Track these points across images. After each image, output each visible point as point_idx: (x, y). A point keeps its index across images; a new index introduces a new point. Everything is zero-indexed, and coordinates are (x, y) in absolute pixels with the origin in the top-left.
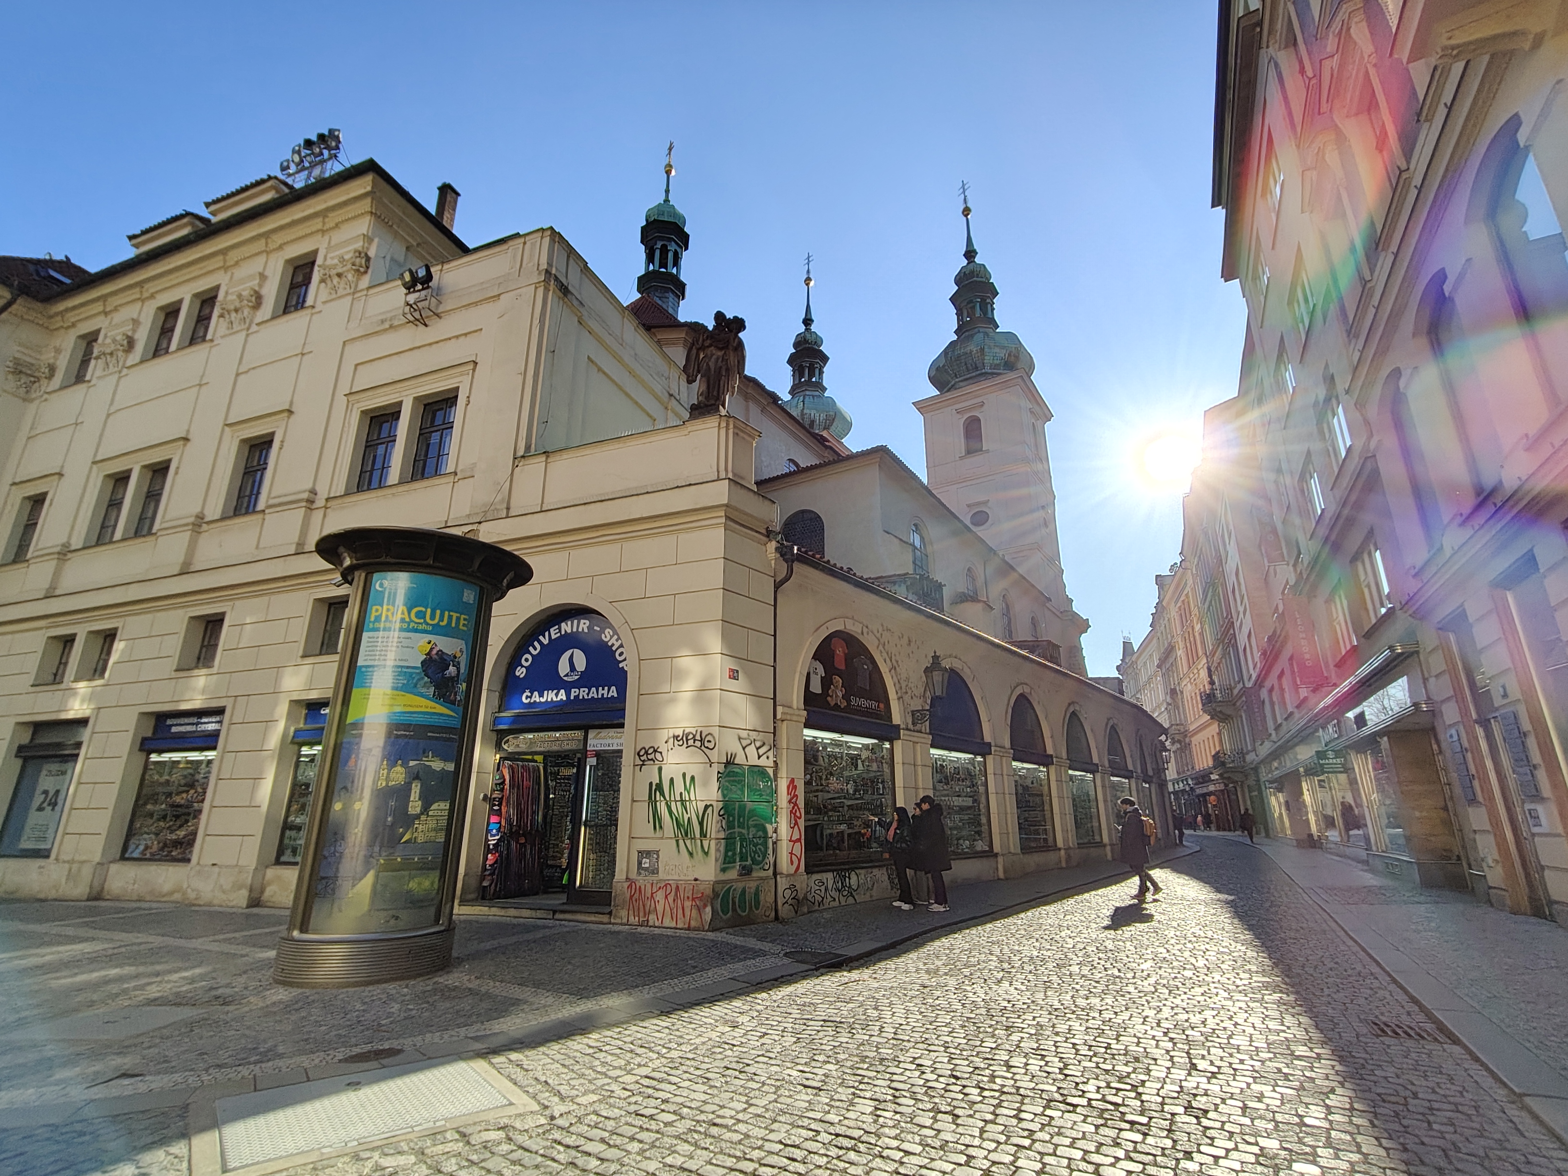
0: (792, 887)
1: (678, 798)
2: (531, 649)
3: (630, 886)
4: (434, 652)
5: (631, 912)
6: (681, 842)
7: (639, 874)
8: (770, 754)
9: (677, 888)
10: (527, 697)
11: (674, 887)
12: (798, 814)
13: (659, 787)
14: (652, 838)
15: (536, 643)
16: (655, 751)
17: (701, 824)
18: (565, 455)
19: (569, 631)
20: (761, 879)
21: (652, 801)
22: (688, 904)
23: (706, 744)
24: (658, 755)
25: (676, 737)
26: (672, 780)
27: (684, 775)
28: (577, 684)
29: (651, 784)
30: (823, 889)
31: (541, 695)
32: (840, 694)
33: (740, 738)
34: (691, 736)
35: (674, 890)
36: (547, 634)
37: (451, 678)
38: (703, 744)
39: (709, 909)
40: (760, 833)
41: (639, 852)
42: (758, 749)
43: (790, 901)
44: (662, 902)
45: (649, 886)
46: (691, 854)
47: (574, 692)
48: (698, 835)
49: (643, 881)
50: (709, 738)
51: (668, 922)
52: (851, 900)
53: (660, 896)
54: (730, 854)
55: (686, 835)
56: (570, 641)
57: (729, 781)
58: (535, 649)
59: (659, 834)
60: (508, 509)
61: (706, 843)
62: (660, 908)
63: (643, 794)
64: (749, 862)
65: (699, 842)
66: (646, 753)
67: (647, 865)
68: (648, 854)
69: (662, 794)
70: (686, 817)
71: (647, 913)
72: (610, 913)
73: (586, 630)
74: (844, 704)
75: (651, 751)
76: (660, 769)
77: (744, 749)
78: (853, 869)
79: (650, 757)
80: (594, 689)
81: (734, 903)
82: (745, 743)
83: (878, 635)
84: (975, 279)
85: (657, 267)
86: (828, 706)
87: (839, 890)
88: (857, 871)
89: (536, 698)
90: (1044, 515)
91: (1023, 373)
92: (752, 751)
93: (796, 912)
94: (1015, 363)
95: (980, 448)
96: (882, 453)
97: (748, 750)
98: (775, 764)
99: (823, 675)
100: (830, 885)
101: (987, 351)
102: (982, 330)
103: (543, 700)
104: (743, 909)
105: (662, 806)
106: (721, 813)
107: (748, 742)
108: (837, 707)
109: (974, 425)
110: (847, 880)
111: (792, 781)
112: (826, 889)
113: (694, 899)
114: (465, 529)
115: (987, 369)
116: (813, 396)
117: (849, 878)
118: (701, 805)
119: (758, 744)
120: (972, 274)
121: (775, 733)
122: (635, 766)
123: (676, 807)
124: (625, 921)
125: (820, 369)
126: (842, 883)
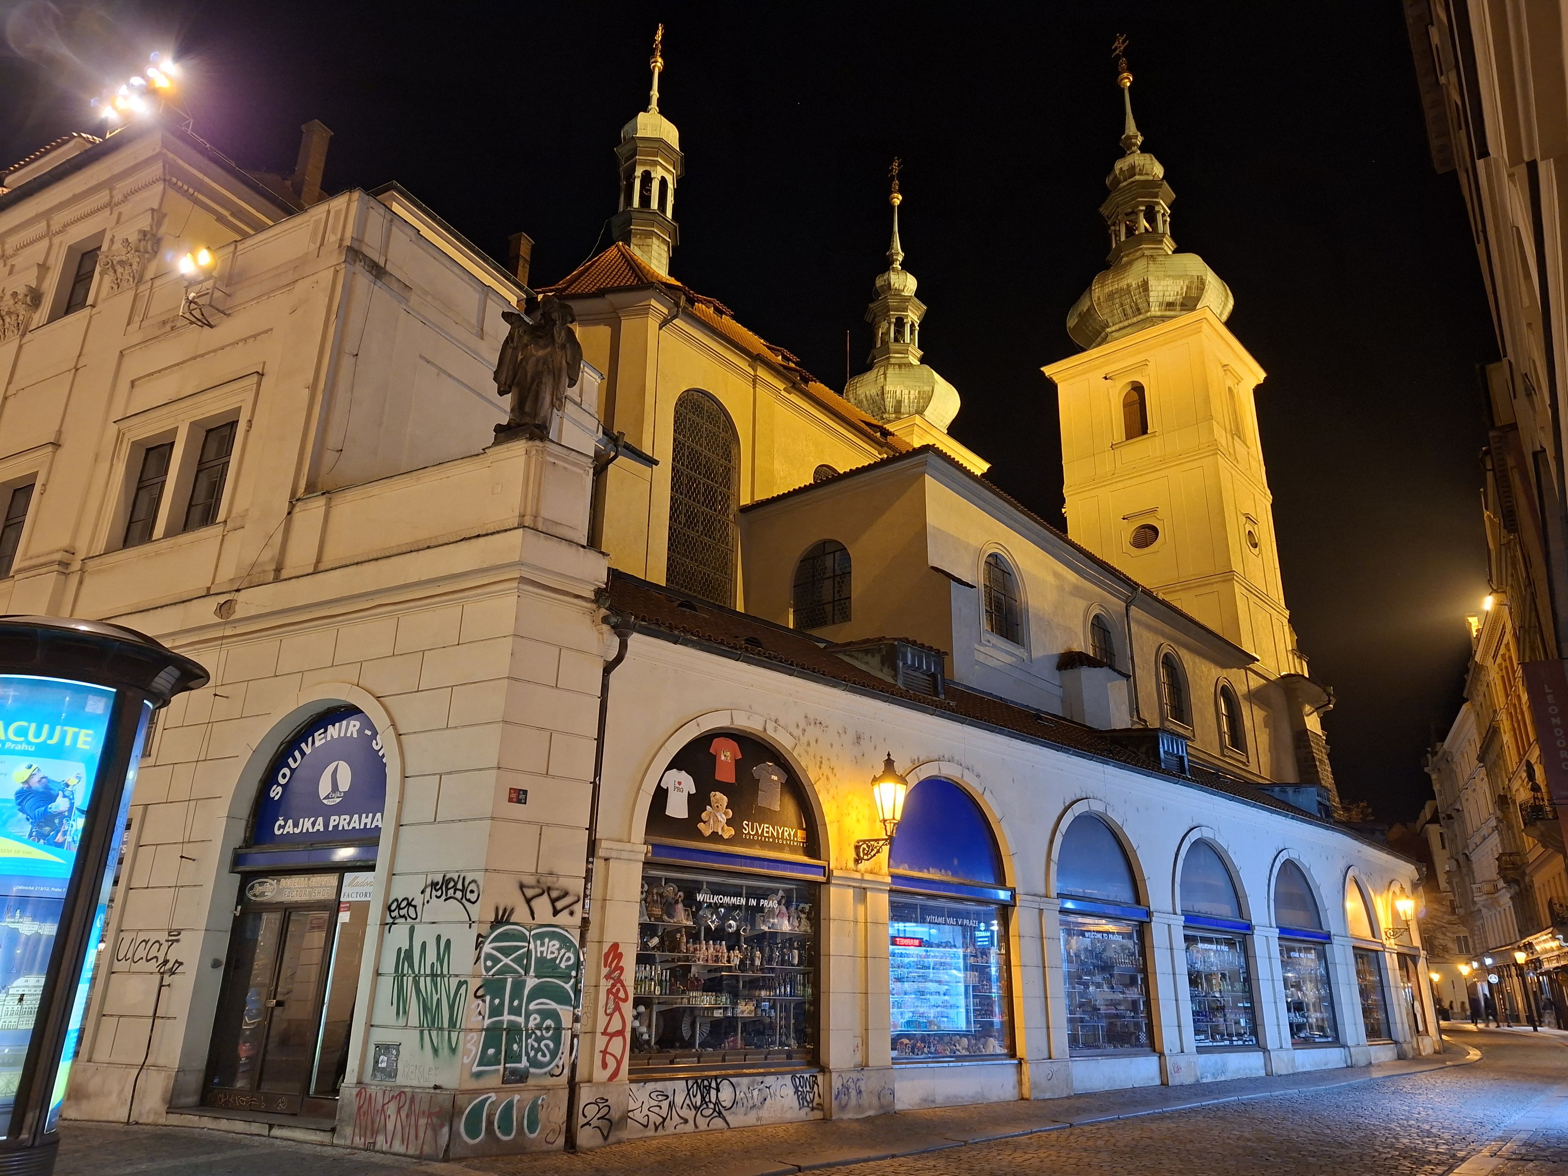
0: (602, 1101)
1: (428, 972)
2: (290, 760)
3: (359, 1094)
4: (36, 779)
5: (357, 1131)
6: (426, 1033)
7: (374, 1075)
8: (578, 908)
9: (413, 1100)
10: (280, 827)
11: (409, 1096)
12: (622, 995)
13: (409, 954)
14: (393, 1027)
15: (297, 754)
16: (409, 904)
17: (451, 1007)
18: (350, 495)
19: (336, 736)
20: (546, 1089)
21: (399, 975)
22: (423, 1121)
23: (469, 896)
24: (412, 909)
25: (434, 885)
26: (424, 946)
27: (439, 938)
28: (338, 810)
29: (400, 950)
30: (665, 1104)
31: (296, 825)
32: (723, 819)
33: (522, 887)
34: (452, 884)
35: (407, 1099)
36: (310, 739)
37: (60, 815)
38: (464, 896)
39: (446, 1130)
40: (549, 1022)
41: (377, 1046)
42: (553, 901)
43: (595, 1122)
44: (393, 1118)
45: (380, 1095)
46: (435, 1051)
47: (334, 820)
48: (446, 1025)
49: (375, 1089)
50: (473, 887)
51: (398, 1147)
52: (718, 1123)
53: (391, 1109)
54: (491, 1051)
55: (433, 1024)
56: (334, 752)
57: (498, 949)
58: (295, 761)
59: (402, 1022)
60: (278, 570)
61: (454, 1035)
62: (390, 1126)
63: (389, 965)
64: (524, 1063)
65: (446, 1033)
66: (399, 907)
67: (384, 1065)
68: (383, 1048)
69: (411, 966)
70: (436, 997)
71: (375, 1133)
72: (333, 1131)
73: (355, 735)
74: (728, 833)
75: (404, 904)
76: (412, 930)
77: (528, 901)
78: (725, 1077)
79: (402, 912)
80: (356, 817)
81: (490, 1123)
82: (530, 893)
83: (797, 732)
84: (1137, 177)
85: (636, 203)
86: (699, 836)
87: (696, 1108)
88: (733, 1080)
89: (289, 828)
90: (1249, 527)
91: (1209, 315)
92: (542, 905)
93: (606, 1138)
94: (1198, 299)
95: (1144, 430)
96: (930, 456)
97: (534, 903)
98: (585, 921)
99: (693, 791)
100: (679, 1099)
101: (1152, 283)
102: (1147, 253)
103: (297, 831)
104: (507, 1131)
105: (409, 982)
106: (479, 993)
107: (537, 891)
108: (715, 837)
109: (1135, 396)
110: (713, 1092)
111: (615, 946)
112: (671, 1106)
113: (430, 1116)
114: (222, 599)
115: (1155, 311)
116: (900, 366)
117: (718, 1090)
118: (454, 982)
119: (554, 894)
120: (1133, 170)
121: (588, 878)
122: (383, 924)
123: (425, 984)
124: (348, 1142)
125: (912, 325)
126: (703, 1098)
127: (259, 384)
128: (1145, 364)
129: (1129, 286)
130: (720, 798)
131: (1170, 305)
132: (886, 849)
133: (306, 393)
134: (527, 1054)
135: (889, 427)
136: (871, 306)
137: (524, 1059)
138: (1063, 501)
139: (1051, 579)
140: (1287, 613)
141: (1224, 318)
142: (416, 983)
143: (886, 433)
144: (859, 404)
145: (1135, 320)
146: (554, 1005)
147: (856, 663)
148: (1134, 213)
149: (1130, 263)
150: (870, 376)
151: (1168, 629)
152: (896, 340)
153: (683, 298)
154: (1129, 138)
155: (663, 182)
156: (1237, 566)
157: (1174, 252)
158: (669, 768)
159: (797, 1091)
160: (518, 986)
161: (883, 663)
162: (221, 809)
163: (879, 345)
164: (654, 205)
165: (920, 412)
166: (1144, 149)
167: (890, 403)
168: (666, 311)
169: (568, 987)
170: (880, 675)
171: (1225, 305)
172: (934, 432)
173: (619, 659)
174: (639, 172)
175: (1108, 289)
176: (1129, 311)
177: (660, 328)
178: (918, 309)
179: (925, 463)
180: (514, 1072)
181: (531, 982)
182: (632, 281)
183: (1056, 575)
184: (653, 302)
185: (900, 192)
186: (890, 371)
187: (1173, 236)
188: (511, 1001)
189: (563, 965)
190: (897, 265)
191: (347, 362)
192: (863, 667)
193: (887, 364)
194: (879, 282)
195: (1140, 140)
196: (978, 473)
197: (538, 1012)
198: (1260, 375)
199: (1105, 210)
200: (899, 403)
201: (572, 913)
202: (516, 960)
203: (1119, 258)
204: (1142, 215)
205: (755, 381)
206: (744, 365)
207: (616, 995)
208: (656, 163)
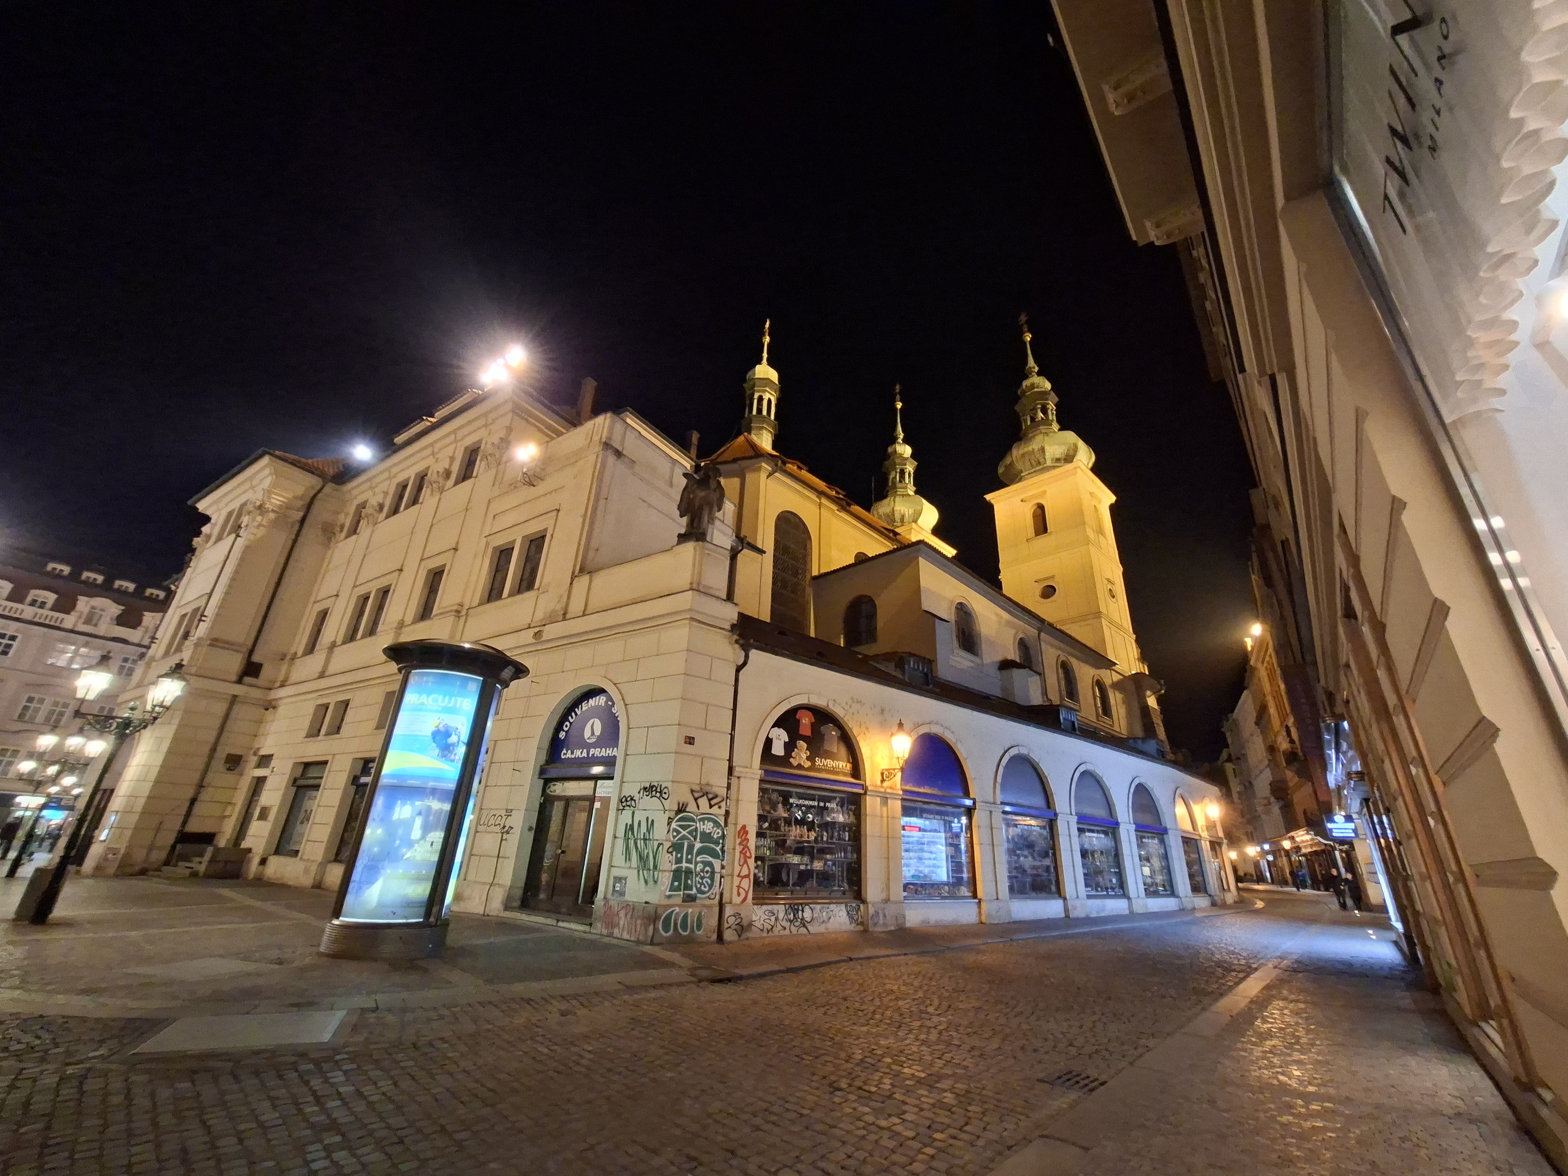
0: (737, 915)
1: (642, 837)
2: (570, 718)
3: (605, 905)
4: (441, 725)
5: (604, 925)
6: (641, 871)
7: (613, 894)
8: (723, 804)
9: (634, 909)
10: (564, 754)
12: (748, 854)
13: (632, 826)
14: (623, 868)
15: (573, 714)
16: (632, 799)
17: (654, 858)
18: (602, 573)
19: (593, 705)
20: (707, 906)
21: (627, 839)
22: (639, 922)
23: (664, 795)
24: (633, 802)
25: (645, 789)
26: (640, 822)
27: (647, 818)
28: (595, 745)
29: (627, 824)
30: (773, 918)
31: (572, 753)
32: (804, 756)
33: (692, 791)
34: (654, 789)
35: (631, 908)
36: (580, 706)
37: (453, 745)
38: (661, 795)
39: (651, 927)
40: (707, 868)
41: (615, 878)
42: (710, 800)
43: (734, 927)
44: (623, 919)
45: (616, 905)
46: (646, 882)
47: (592, 751)
48: (652, 867)
49: (614, 902)
50: (665, 790)
51: (626, 936)
52: (803, 930)
53: (622, 914)
54: (676, 884)
55: (645, 866)
56: (592, 713)
57: (680, 826)
58: (572, 718)
59: (628, 865)
60: (565, 614)
61: (656, 873)
62: (622, 923)
63: (621, 833)
64: (694, 891)
65: (652, 872)
66: (626, 801)
67: (618, 889)
68: (618, 879)
69: (633, 833)
70: (646, 852)
71: (613, 927)
72: (591, 925)
73: (603, 705)
74: (808, 764)
75: (629, 799)
76: (633, 813)
77: (696, 799)
78: (807, 904)
79: (628, 803)
81: (676, 924)
82: (696, 795)
83: (847, 707)
84: (1036, 390)
85: (754, 412)
86: (791, 766)
87: (791, 921)
88: (812, 906)
89: (569, 755)
90: (1109, 587)
91: (1080, 464)
92: (703, 802)
93: (739, 936)
94: (1074, 456)
95: (1045, 530)
96: (922, 546)
97: (700, 801)
98: (727, 813)
99: (787, 740)
100: (781, 915)
101: (1047, 448)
102: (1043, 431)
103: (573, 756)
104: (685, 929)
105: (631, 843)
106: (670, 850)
107: (700, 794)
108: (800, 767)
109: (1040, 511)
110: (800, 913)
111: (744, 827)
112: (777, 919)
113: (643, 918)
114: (537, 630)
115: (1049, 463)
116: (903, 496)
117: (803, 911)
118: (656, 844)
119: (710, 796)
120: (1033, 386)
121: (729, 787)
122: (618, 810)
123: (641, 844)
124: (599, 932)
125: (909, 473)
126: (794, 916)
127: (557, 515)
128: (1045, 492)
129: (1033, 450)
130: (802, 744)
131: (1058, 460)
132: (899, 775)
133: (581, 520)
134: (696, 886)
135: (897, 530)
136: (886, 463)
137: (694, 889)
138: (999, 572)
139: (993, 617)
140: (1134, 636)
141: (1090, 465)
142: (636, 844)
143: (896, 534)
144: (880, 517)
145: (1038, 468)
146: (711, 859)
147: (879, 666)
148: (1035, 409)
149: (1034, 437)
150: (885, 501)
151: (1062, 645)
152: (900, 481)
153: (780, 462)
154: (1030, 368)
155: (769, 401)
156: (1103, 609)
157: (1059, 430)
158: (773, 727)
159: (848, 912)
160: (691, 847)
161: (896, 667)
162: (534, 743)
163: (890, 484)
164: (765, 413)
165: (915, 521)
166: (1039, 374)
167: (897, 517)
168: (770, 469)
169: (718, 849)
170: (894, 673)
171: (1090, 459)
172: (923, 532)
173: (745, 664)
174: (756, 396)
175: (1021, 452)
176: (1034, 463)
177: (767, 478)
178: (912, 464)
179: (919, 551)
180: (689, 896)
181: (698, 845)
182: (752, 453)
183: (997, 615)
184: (763, 464)
185: (901, 401)
186: (897, 499)
187: (1059, 422)
188: (687, 855)
189: (715, 836)
190: (900, 441)
191: (602, 502)
192: (883, 668)
193: (895, 494)
194: (890, 450)
195: (1037, 369)
196: (950, 556)
197: (702, 862)
198: (1113, 498)
199: (1017, 408)
200: (903, 516)
201: (720, 807)
202: (690, 833)
203: (1026, 435)
204: (1039, 411)
205: (820, 505)
206: (813, 496)
207: (745, 855)
208: (765, 391)
